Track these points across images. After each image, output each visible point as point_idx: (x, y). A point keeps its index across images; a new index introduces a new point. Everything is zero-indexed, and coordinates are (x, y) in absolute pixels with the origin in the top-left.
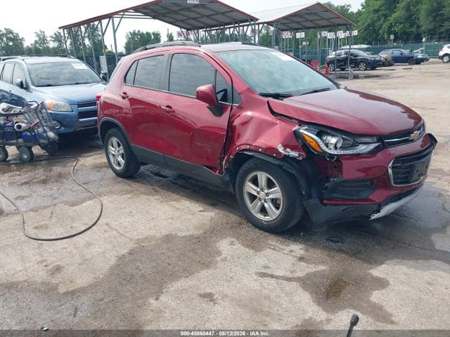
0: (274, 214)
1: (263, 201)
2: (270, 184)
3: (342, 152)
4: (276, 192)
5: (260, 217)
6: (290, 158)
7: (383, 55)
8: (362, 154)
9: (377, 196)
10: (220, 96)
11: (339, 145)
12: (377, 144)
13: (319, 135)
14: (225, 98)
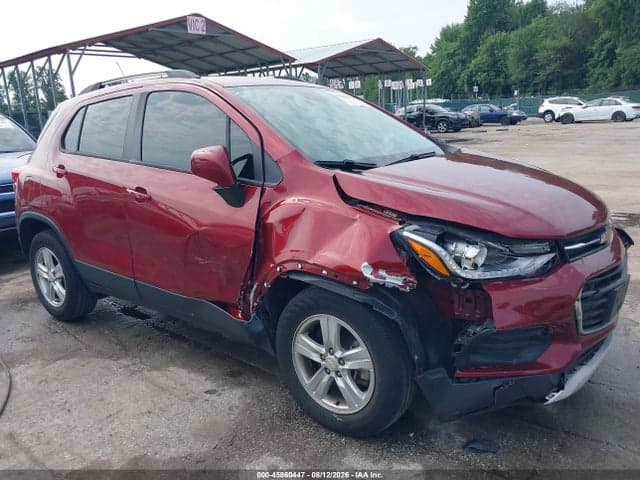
0: (356, 401)
1: (333, 374)
2: (346, 341)
3: (489, 275)
4: (360, 356)
5: (328, 404)
6: (388, 289)
7: (468, 112)
8: (524, 277)
9: (554, 356)
10: (238, 168)
11: (481, 261)
12: (552, 255)
13: (441, 240)
14: (248, 171)
